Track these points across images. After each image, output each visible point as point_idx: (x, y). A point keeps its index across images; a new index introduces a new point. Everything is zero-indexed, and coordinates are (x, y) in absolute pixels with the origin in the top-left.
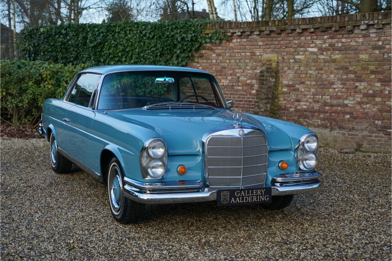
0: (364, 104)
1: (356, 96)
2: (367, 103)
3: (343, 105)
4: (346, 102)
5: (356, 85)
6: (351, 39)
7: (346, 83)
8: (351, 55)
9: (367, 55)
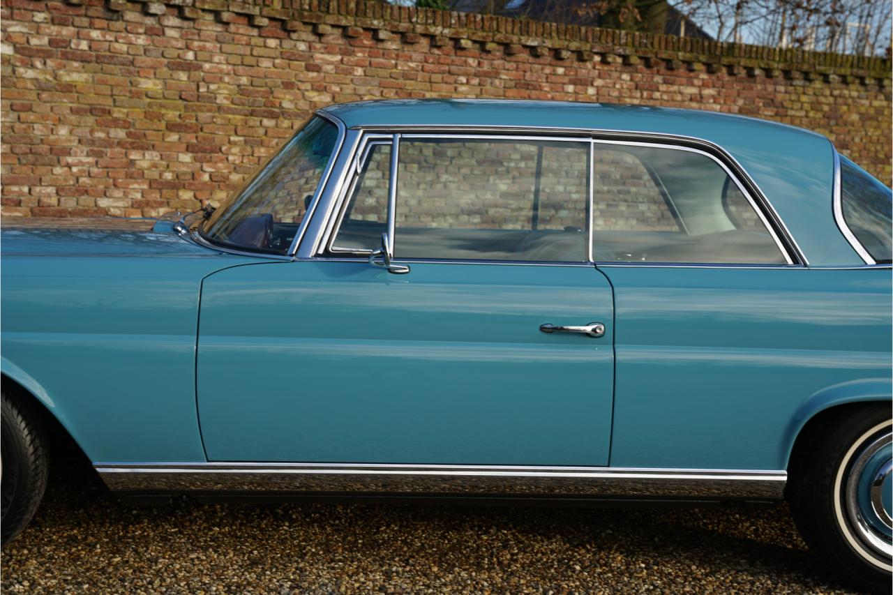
0: (152, 208)
1: (131, 187)
2: (161, 204)
3: (95, 211)
4: (103, 203)
5: (132, 157)
6: (114, 34)
7: (102, 152)
8: (116, 77)
9: (157, 82)
